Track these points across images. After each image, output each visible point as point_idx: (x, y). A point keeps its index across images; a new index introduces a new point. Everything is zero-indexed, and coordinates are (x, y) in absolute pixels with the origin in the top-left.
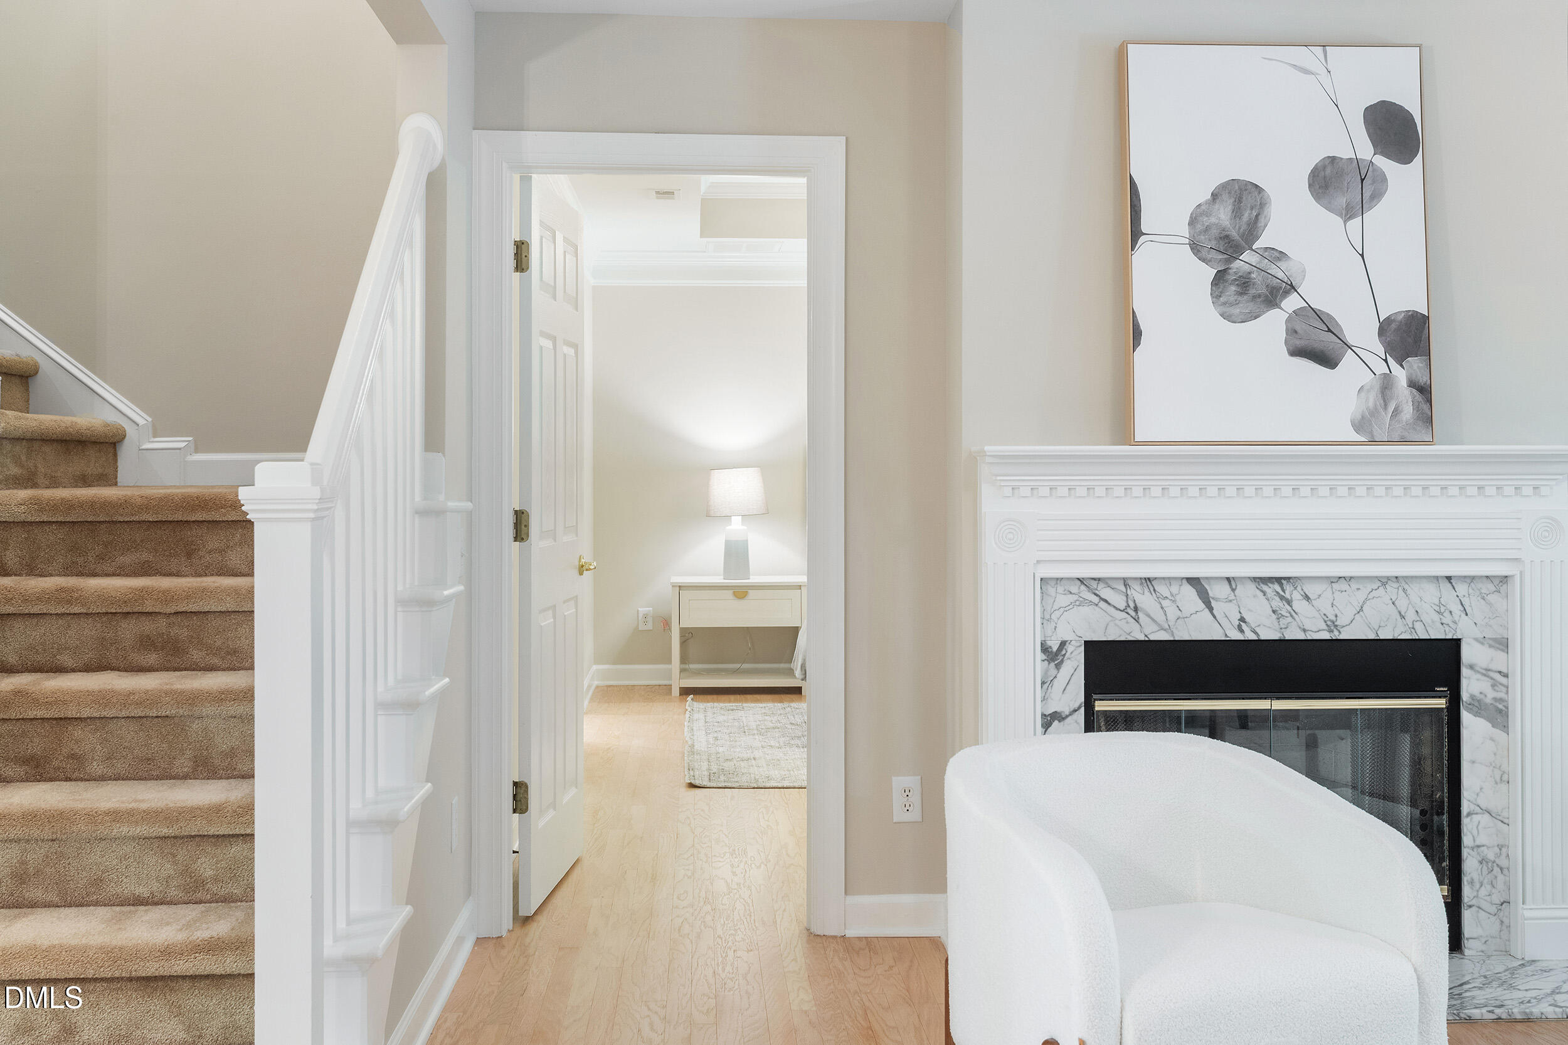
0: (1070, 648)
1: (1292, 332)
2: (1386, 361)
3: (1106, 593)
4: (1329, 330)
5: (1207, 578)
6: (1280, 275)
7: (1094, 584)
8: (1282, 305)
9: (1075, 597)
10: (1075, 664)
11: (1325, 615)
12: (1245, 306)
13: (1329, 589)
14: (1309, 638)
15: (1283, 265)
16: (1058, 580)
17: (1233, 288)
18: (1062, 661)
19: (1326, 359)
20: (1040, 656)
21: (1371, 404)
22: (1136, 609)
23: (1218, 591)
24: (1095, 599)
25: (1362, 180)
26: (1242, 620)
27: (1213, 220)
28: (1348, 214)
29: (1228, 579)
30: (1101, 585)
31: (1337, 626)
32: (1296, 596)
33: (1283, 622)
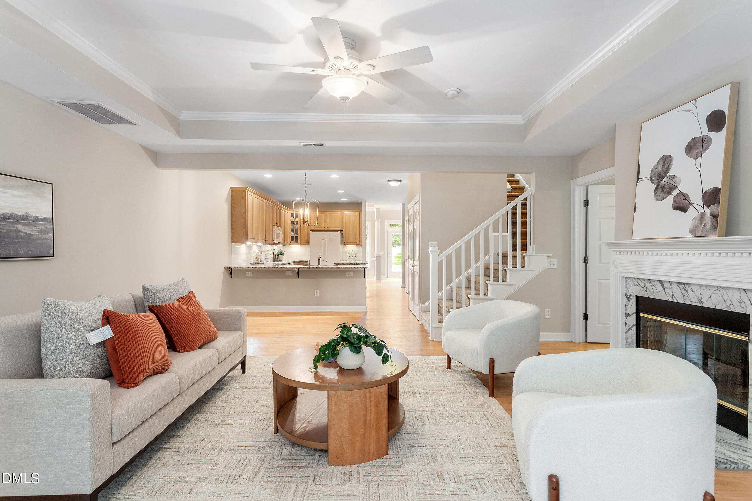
0: (632, 297)
1: (675, 201)
2: (703, 207)
3: (640, 282)
4: (686, 199)
5: (664, 281)
6: (673, 183)
7: (637, 280)
8: (673, 193)
9: (633, 283)
10: (633, 301)
11: (698, 297)
12: (663, 195)
13: (700, 289)
14: (693, 304)
15: (674, 180)
16: (630, 278)
17: (660, 190)
18: (630, 300)
19: (683, 209)
20: (625, 298)
21: (696, 223)
22: (646, 288)
23: (667, 285)
24: (637, 284)
25: (703, 143)
26: (673, 295)
27: (657, 170)
28: (696, 157)
29: (669, 282)
30: (639, 280)
31: (702, 302)
32: (689, 289)
33: (685, 297)
